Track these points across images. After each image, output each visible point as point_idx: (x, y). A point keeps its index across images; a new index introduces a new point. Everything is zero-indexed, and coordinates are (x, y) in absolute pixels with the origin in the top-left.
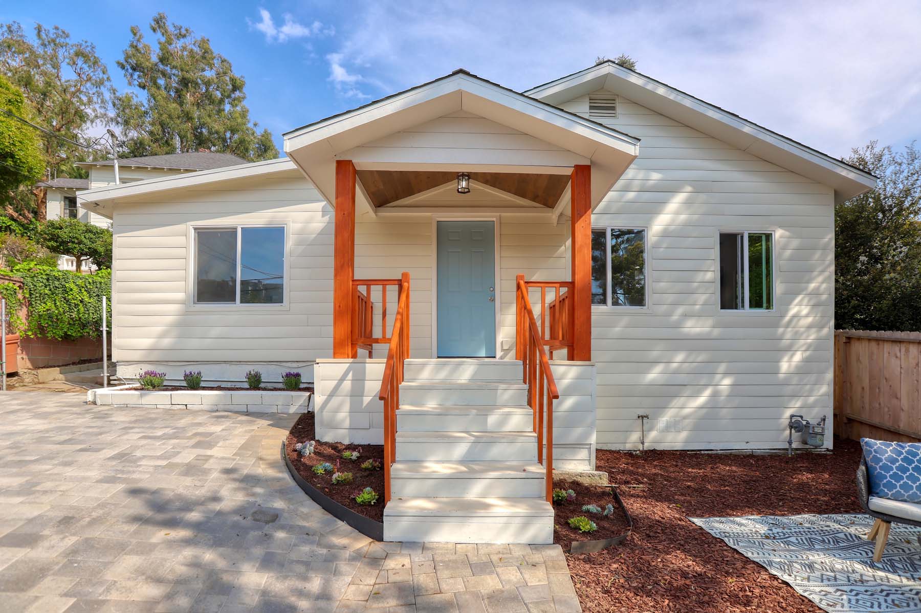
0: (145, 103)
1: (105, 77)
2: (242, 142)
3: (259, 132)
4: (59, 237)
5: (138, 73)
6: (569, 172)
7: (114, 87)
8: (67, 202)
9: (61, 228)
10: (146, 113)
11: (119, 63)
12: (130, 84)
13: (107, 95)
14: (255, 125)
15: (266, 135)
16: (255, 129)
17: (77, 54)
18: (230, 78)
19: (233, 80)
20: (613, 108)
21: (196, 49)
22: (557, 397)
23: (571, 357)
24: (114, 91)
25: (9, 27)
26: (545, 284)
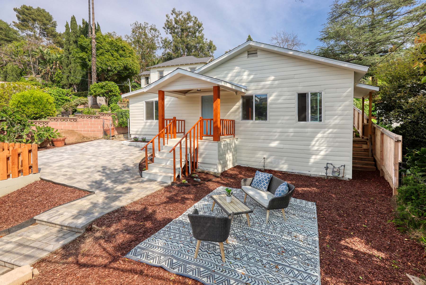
0: (171, 39)
1: (159, 34)
5: (169, 29)
8: (146, 79)
10: (171, 42)
11: (163, 27)
12: (167, 34)
13: (160, 40)
15: (211, 42)
16: (206, 41)
19: (198, 24)
20: (256, 53)
21: (186, 16)
25: (135, 23)
26: (207, 120)
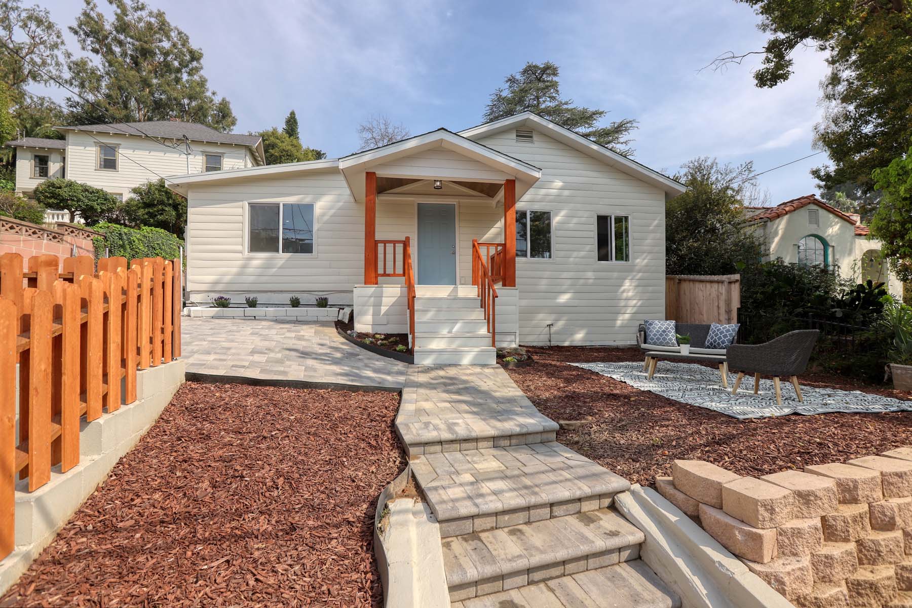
0: (100, 67)
1: (59, 41)
2: (200, 108)
3: (217, 100)
4: (59, 195)
5: (92, 39)
6: (503, 182)
7: (69, 51)
8: (37, 160)
9: (60, 188)
10: (102, 77)
12: (83, 48)
13: (62, 59)
14: (214, 94)
15: (225, 103)
16: (213, 97)
17: (30, 18)
18: (188, 50)
19: (191, 52)
20: (531, 137)
21: (153, 20)
22: (497, 297)
23: (504, 285)
24: (69, 55)
26: (488, 245)
